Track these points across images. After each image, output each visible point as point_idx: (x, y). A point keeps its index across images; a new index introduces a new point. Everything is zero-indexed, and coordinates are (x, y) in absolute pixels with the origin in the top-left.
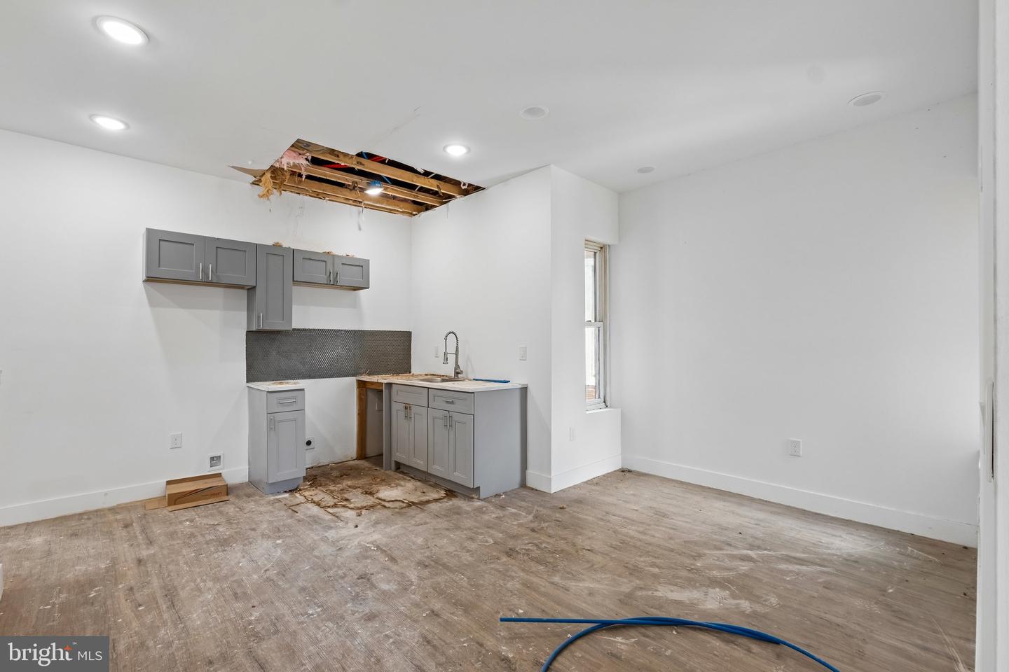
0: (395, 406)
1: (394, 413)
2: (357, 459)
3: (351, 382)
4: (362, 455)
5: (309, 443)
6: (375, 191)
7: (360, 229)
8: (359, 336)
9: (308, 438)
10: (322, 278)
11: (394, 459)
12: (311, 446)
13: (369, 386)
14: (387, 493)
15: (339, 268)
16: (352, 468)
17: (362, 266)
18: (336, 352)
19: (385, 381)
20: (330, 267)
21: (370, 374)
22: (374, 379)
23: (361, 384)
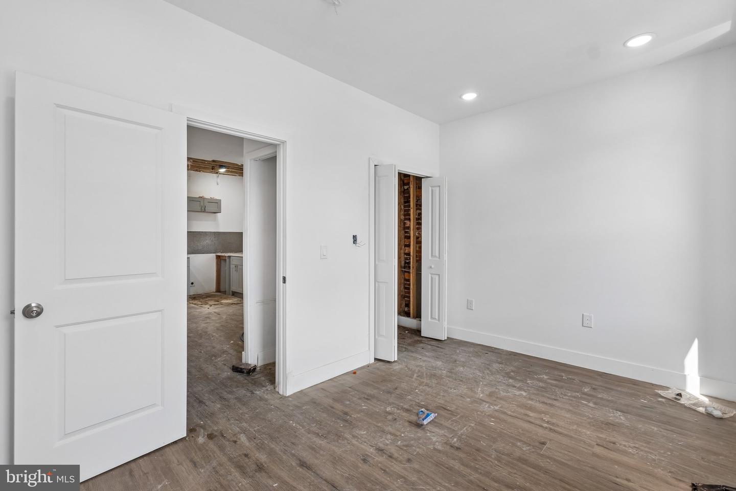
0: (232, 266)
1: (231, 270)
2: (216, 292)
3: (214, 255)
4: (218, 290)
5: (192, 283)
6: (222, 170)
7: (218, 184)
8: (217, 234)
9: (192, 281)
10: (199, 209)
11: (231, 290)
12: (194, 285)
13: (222, 258)
14: (224, 301)
15: (206, 204)
16: (212, 295)
17: (218, 203)
18: (207, 242)
19: (227, 255)
20: (202, 204)
21: (222, 253)
22: (223, 254)
23: (218, 257)
